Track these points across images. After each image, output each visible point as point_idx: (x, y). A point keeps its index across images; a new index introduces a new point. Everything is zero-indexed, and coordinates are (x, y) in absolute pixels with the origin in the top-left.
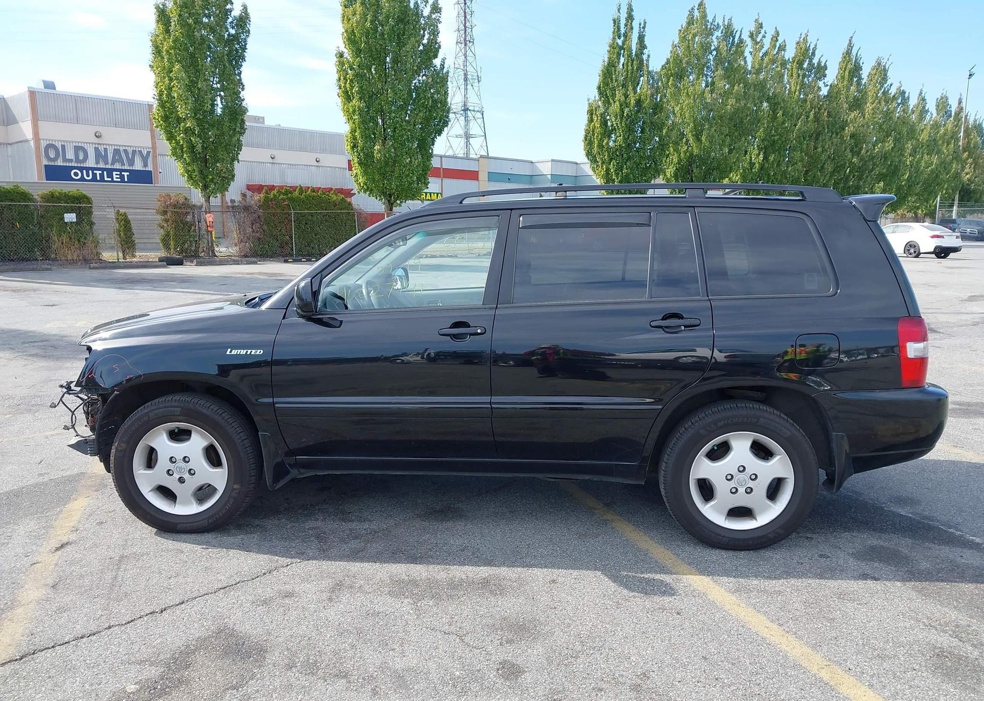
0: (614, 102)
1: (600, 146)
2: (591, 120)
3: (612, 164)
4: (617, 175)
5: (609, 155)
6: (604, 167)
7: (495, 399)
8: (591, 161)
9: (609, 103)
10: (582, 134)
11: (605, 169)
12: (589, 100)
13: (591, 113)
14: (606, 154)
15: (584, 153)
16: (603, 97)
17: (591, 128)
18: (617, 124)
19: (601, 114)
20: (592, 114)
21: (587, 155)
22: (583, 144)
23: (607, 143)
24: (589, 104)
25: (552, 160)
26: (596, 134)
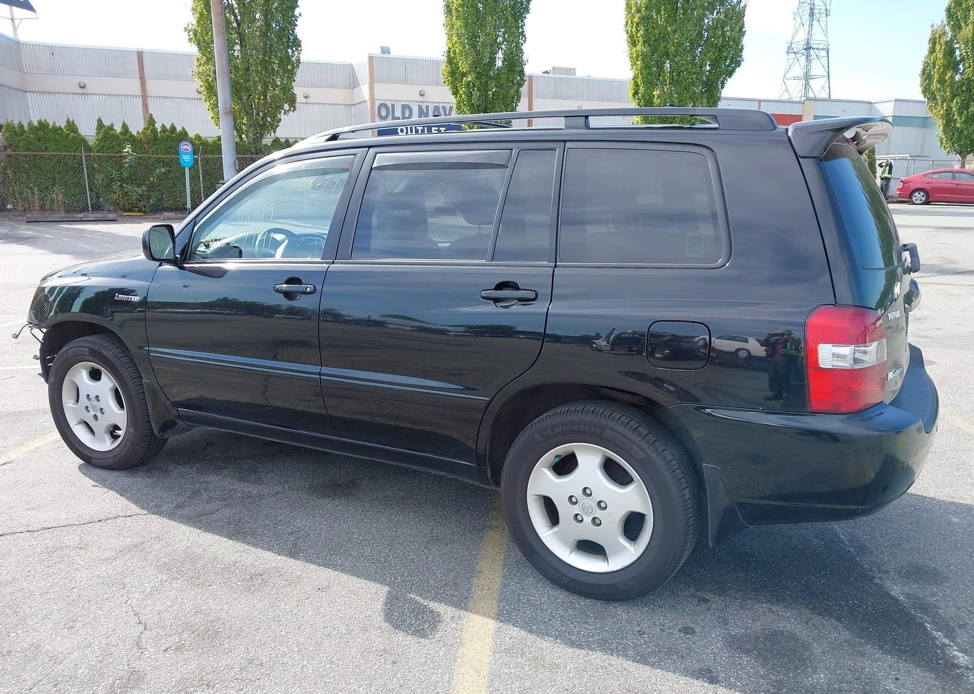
0: (967, 25)
1: (941, 81)
2: (932, 51)
3: (955, 101)
4: (960, 114)
5: (951, 91)
6: (945, 105)
7: (325, 370)
8: (928, 99)
9: (960, 28)
10: (921, 66)
11: (945, 108)
12: (933, 26)
13: (933, 41)
14: (948, 89)
15: (920, 89)
16: (952, 20)
17: (932, 60)
18: (967, 52)
19: (947, 42)
20: (934, 43)
21: (925, 92)
22: (920, 79)
23: (952, 77)
24: (933, 31)
25: (896, 100)
26: (937, 67)
